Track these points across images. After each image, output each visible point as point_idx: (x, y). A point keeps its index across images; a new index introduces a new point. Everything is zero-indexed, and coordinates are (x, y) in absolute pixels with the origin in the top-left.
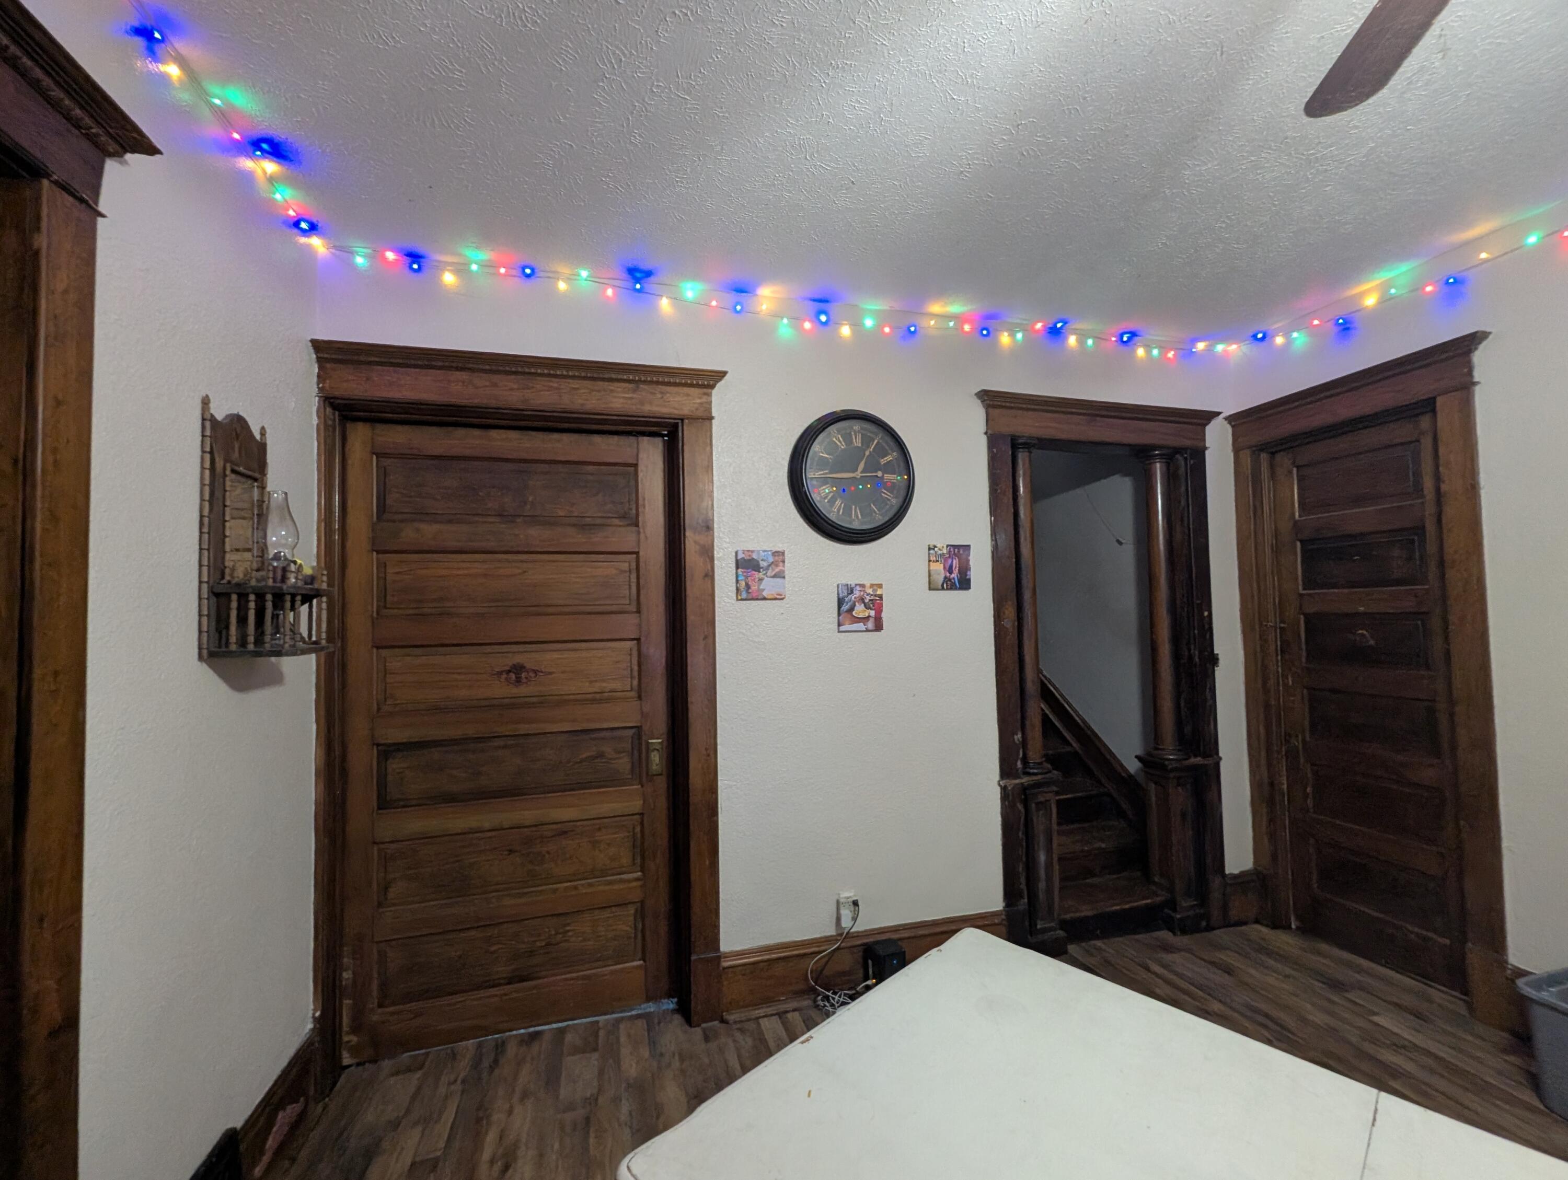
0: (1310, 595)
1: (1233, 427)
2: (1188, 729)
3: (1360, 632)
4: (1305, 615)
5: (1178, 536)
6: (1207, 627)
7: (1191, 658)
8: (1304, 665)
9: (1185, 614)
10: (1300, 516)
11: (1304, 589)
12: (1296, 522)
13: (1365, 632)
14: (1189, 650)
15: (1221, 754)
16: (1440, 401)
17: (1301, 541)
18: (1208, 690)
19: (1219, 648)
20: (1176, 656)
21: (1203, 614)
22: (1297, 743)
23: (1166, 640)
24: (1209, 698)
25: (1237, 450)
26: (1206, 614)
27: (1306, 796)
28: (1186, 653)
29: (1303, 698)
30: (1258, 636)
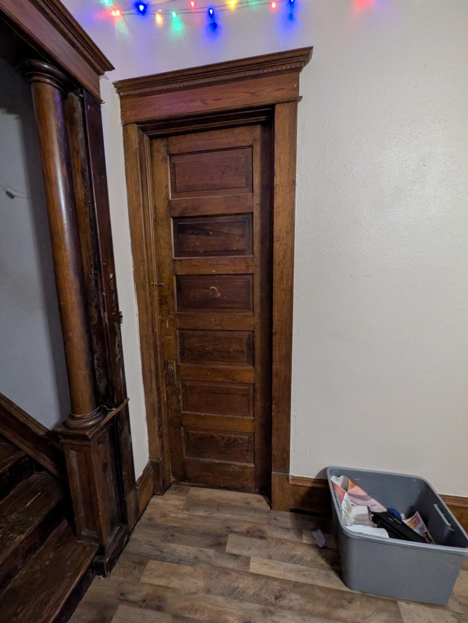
0: (180, 260)
1: (122, 98)
2: (102, 385)
3: (212, 288)
4: (176, 276)
5: (80, 192)
6: (112, 288)
7: (100, 319)
8: (177, 313)
9: (92, 277)
10: (172, 198)
11: (175, 256)
12: (170, 201)
13: (215, 288)
14: (99, 312)
15: (128, 396)
16: (278, 108)
17: (174, 218)
18: (117, 347)
19: (122, 308)
20: (87, 318)
21: (109, 276)
22: (173, 367)
23: (76, 306)
24: (118, 353)
25: (125, 125)
26: (111, 276)
27: (179, 402)
28: (96, 315)
29: (176, 336)
30: (148, 293)
